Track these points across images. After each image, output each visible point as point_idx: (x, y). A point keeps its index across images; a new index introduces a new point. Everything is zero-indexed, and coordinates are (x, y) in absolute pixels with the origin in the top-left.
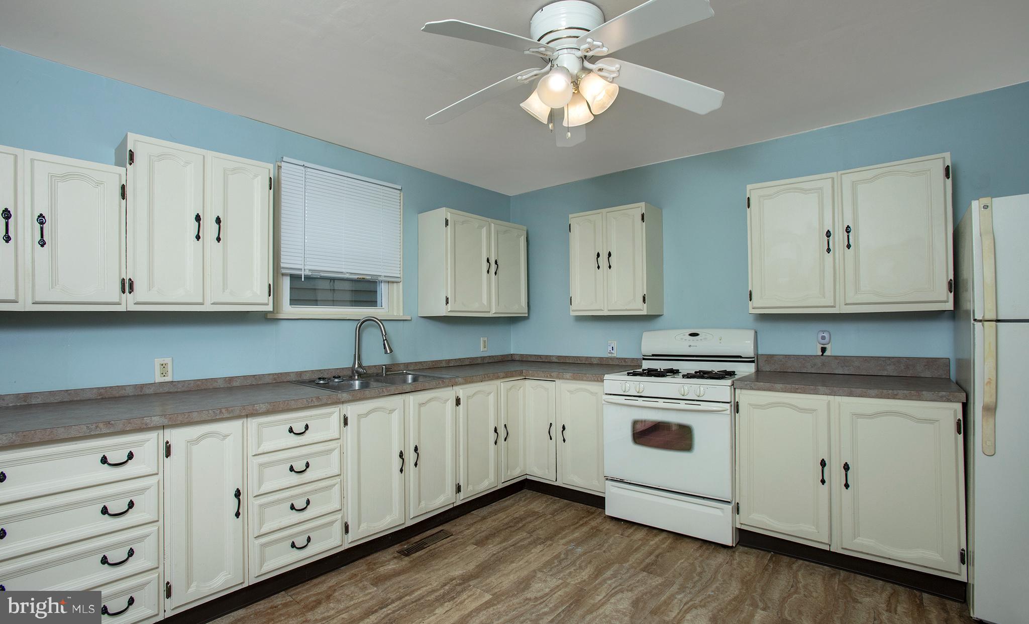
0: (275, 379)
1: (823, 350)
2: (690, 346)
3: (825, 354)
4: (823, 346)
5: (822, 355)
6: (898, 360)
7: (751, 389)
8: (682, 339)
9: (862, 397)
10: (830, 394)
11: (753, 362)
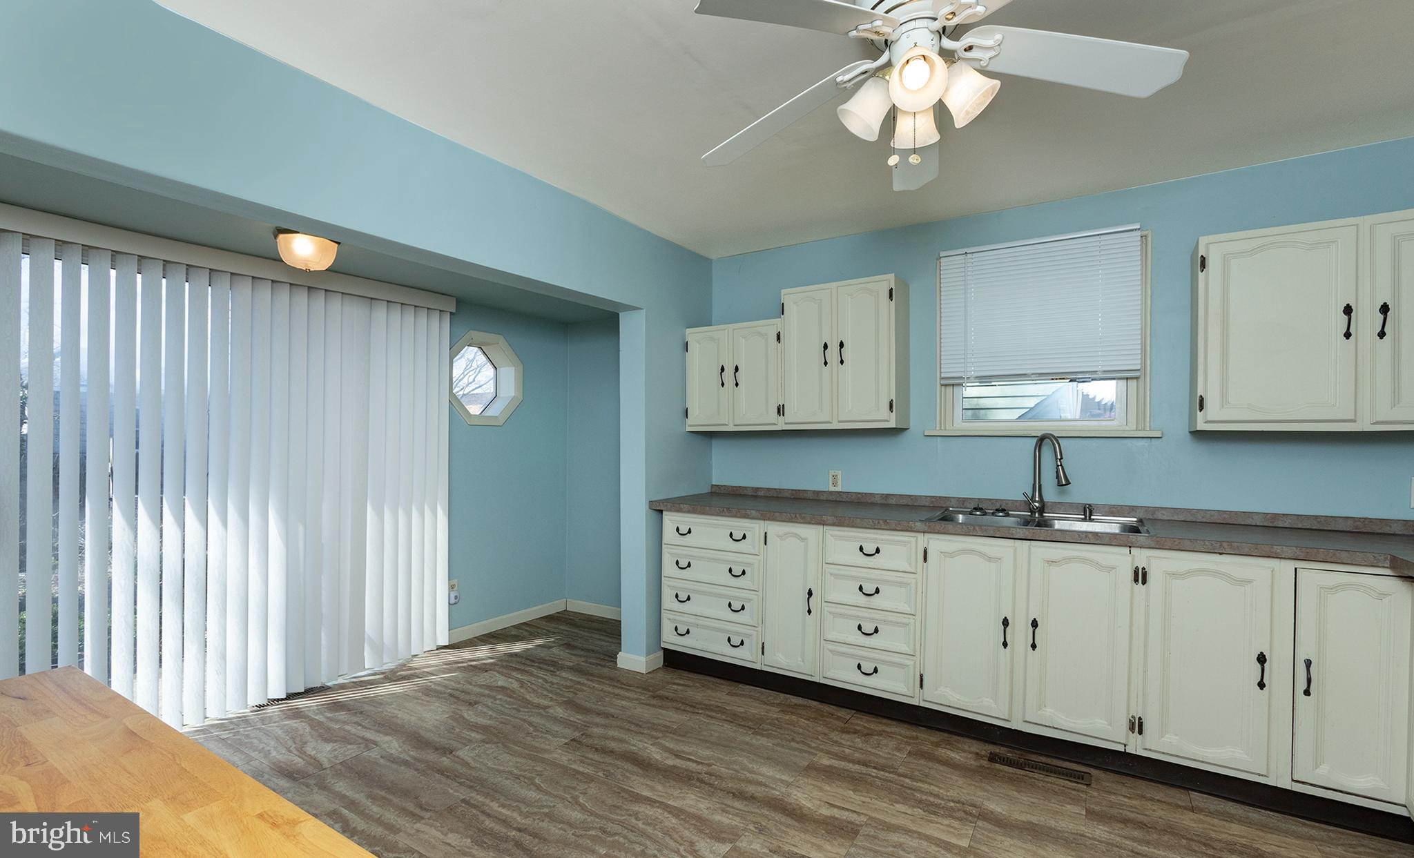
0: (932, 502)
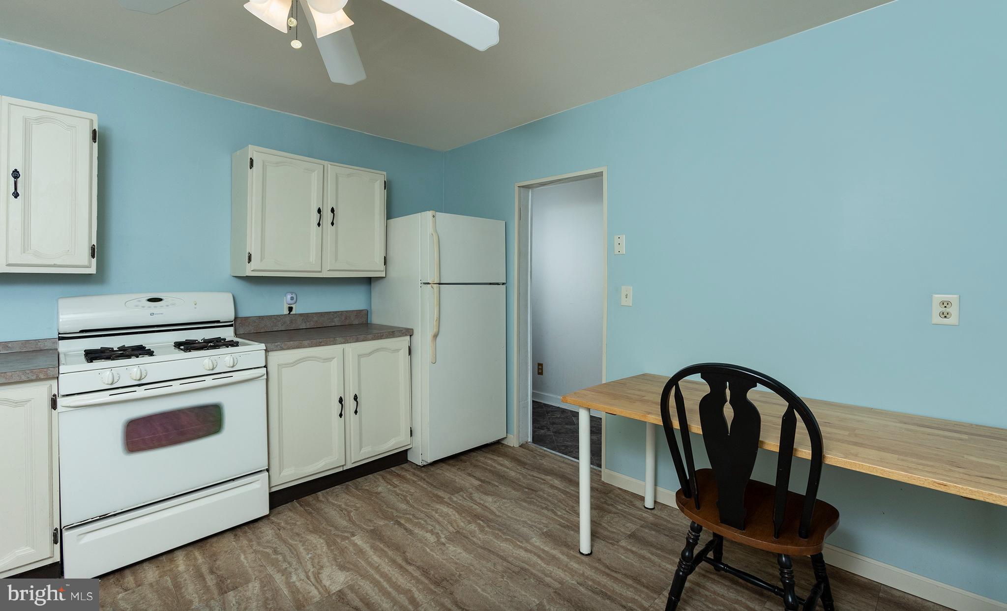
1: (290, 309)
2: (152, 314)
3: (291, 313)
4: (289, 306)
5: (289, 313)
6: (341, 313)
7: (281, 350)
8: (137, 306)
9: (364, 341)
10: (345, 343)
11: (231, 326)
